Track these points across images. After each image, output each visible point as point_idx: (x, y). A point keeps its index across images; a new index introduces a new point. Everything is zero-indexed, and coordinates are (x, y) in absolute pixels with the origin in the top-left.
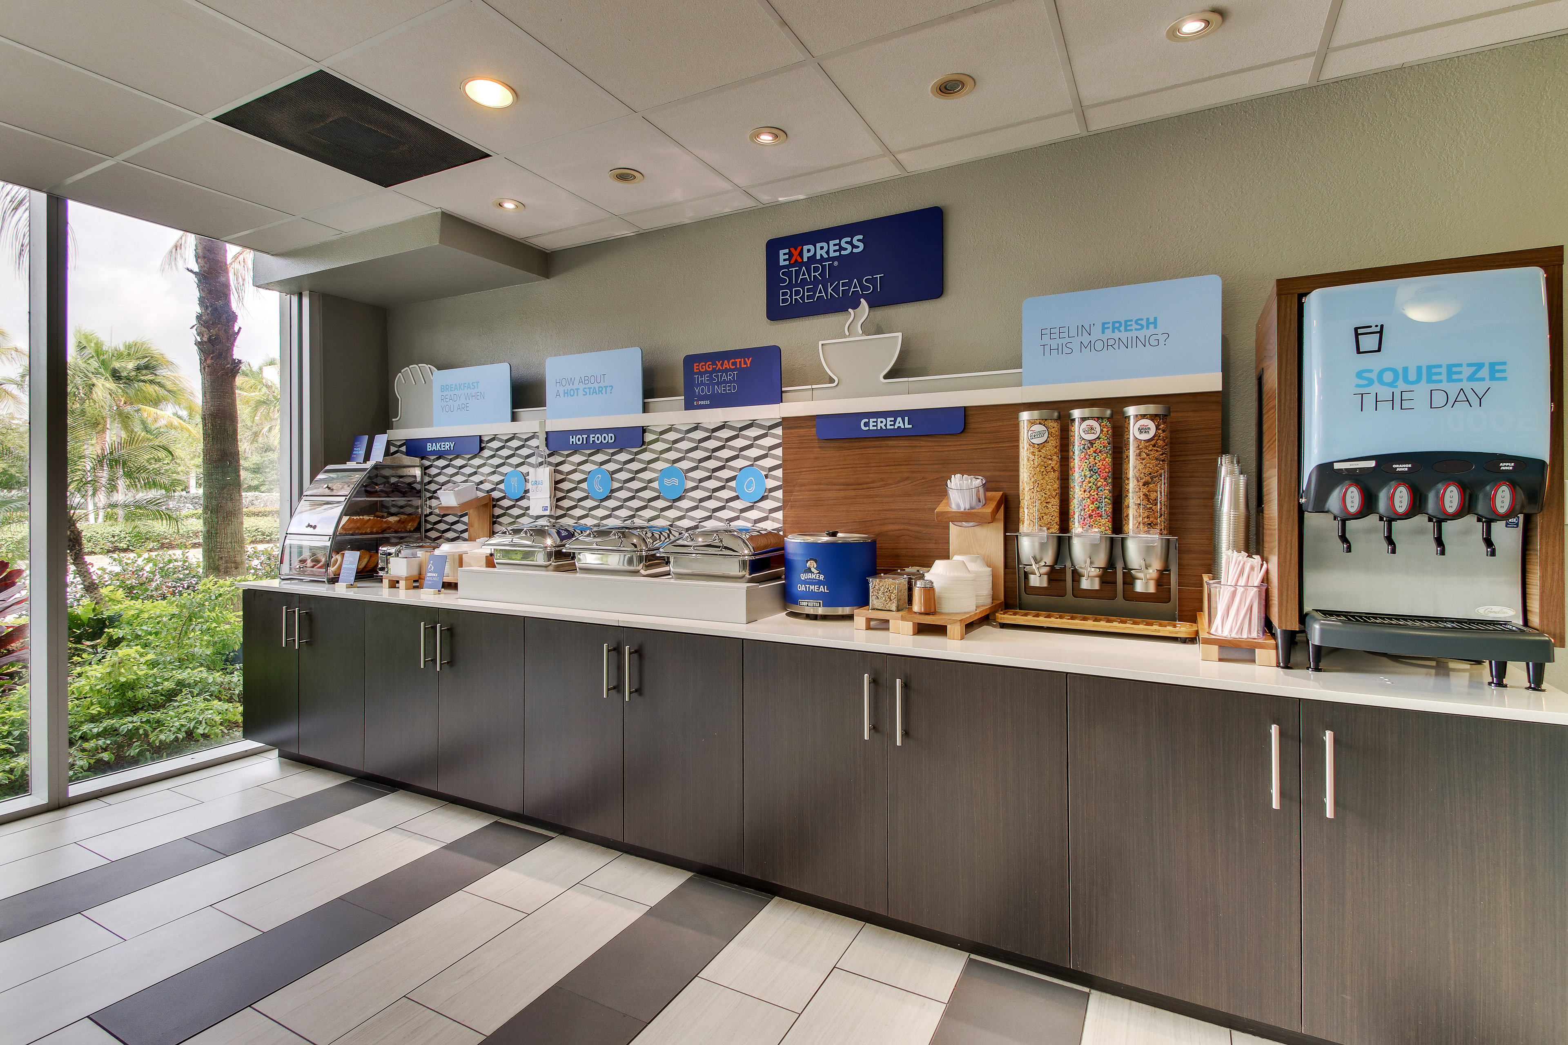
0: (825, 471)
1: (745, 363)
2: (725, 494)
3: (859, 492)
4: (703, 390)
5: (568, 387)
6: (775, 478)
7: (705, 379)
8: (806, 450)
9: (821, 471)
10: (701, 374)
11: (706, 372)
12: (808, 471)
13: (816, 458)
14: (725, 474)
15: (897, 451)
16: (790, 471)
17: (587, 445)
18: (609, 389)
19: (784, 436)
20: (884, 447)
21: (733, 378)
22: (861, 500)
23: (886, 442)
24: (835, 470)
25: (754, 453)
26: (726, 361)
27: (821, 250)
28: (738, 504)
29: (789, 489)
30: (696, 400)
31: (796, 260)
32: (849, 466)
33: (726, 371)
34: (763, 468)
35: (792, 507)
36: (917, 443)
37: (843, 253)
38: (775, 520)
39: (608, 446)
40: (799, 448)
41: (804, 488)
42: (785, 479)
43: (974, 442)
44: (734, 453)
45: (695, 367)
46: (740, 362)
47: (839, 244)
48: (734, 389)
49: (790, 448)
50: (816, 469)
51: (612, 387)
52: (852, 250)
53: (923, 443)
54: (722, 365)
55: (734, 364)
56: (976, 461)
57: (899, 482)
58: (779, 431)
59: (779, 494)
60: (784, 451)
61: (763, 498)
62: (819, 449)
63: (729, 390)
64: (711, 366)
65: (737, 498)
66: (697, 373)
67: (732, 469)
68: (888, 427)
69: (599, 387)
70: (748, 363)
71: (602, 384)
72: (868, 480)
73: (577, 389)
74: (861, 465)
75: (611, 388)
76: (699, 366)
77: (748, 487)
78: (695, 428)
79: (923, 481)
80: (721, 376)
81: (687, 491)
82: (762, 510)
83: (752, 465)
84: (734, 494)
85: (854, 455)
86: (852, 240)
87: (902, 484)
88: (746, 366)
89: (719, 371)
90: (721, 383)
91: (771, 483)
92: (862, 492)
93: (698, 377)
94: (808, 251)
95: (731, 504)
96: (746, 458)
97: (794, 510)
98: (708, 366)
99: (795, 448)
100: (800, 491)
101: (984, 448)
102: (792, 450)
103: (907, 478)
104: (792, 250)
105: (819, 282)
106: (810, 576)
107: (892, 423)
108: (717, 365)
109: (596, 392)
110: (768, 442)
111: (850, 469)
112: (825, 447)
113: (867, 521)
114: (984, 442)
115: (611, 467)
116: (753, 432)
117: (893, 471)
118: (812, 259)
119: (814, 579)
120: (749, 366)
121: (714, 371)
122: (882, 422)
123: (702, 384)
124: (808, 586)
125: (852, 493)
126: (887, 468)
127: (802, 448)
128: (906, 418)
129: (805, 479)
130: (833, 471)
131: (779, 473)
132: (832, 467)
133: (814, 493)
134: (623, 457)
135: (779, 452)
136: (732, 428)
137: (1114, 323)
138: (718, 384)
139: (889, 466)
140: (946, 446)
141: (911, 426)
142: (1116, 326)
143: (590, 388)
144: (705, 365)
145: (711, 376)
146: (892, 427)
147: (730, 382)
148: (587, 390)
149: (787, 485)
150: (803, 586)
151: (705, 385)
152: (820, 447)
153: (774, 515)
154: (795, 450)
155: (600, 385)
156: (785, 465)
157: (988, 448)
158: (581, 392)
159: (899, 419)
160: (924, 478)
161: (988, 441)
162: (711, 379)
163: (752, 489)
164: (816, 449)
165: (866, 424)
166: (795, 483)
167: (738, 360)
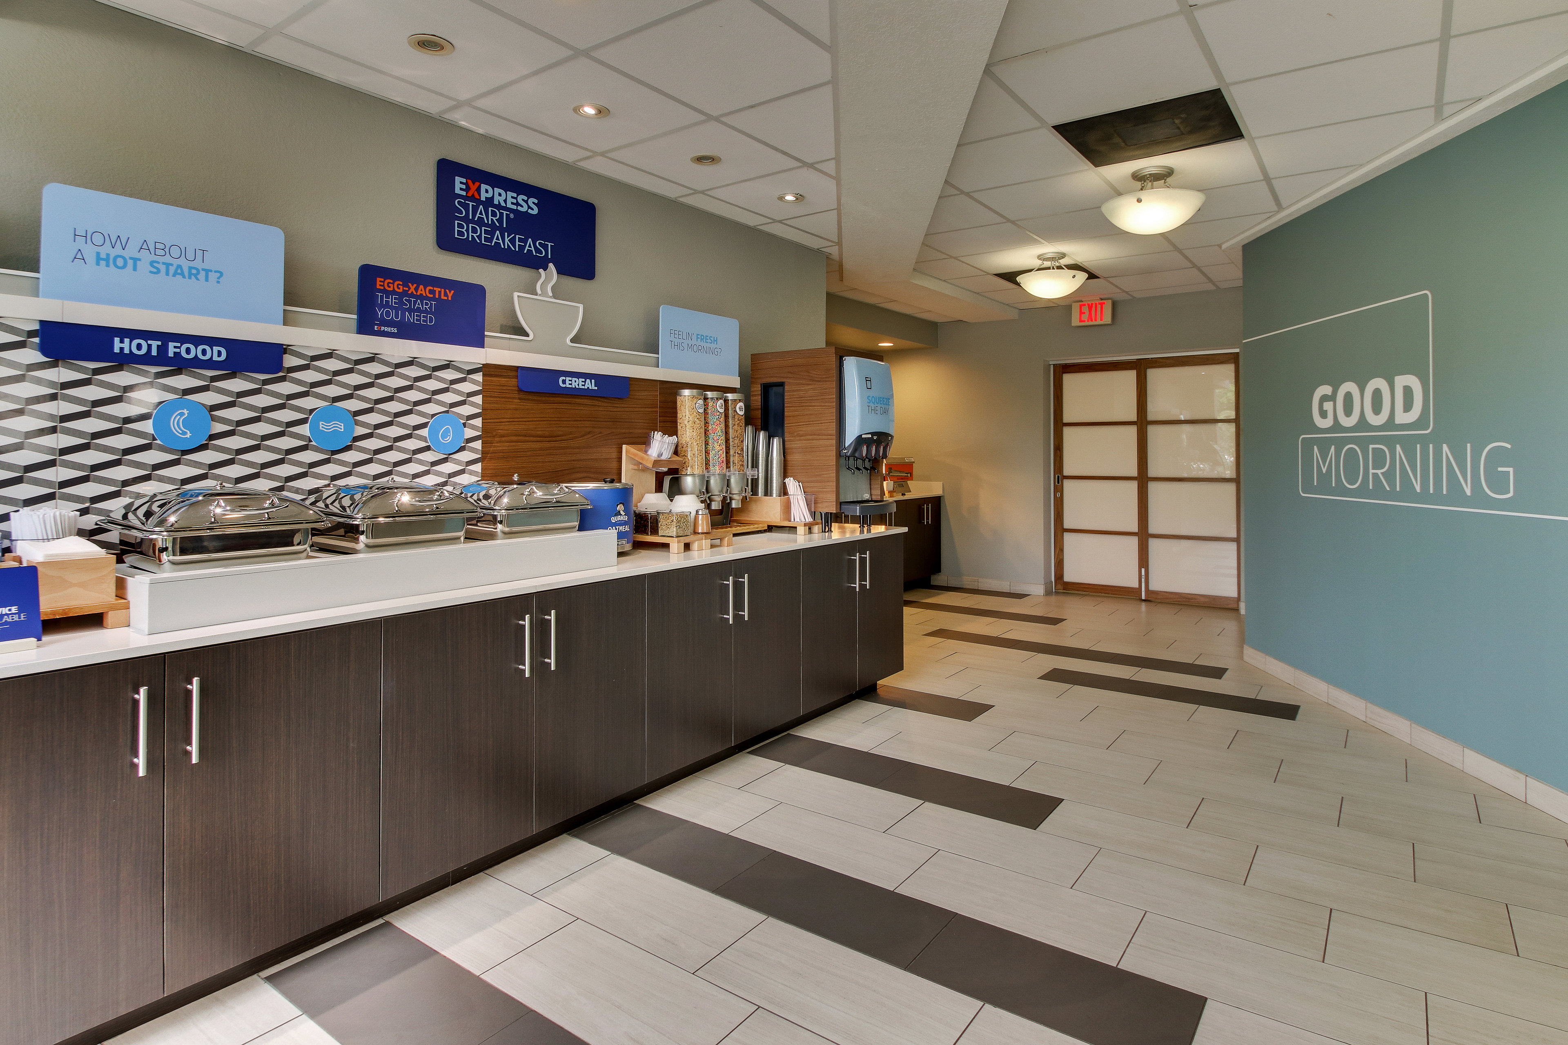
0: (524, 423)
1: (446, 295)
2: (412, 444)
3: (553, 444)
4: (388, 314)
5: (104, 251)
6: (474, 427)
7: (392, 300)
8: (507, 400)
9: (521, 423)
10: (388, 293)
11: (394, 292)
12: (508, 422)
13: (516, 409)
14: (412, 420)
15: (582, 408)
16: (490, 421)
17: (161, 359)
18: (213, 276)
19: (485, 383)
20: (574, 404)
21: (431, 308)
22: (555, 451)
23: (574, 400)
24: (532, 423)
25: (449, 398)
26: (421, 287)
27: (500, 196)
28: (429, 456)
29: (489, 439)
30: (377, 324)
31: (473, 195)
32: (545, 419)
33: (422, 298)
34: (460, 416)
35: (491, 459)
36: (596, 403)
37: (519, 208)
38: (472, 473)
39: (210, 364)
40: (499, 397)
41: (503, 439)
42: (484, 429)
43: (632, 406)
44: (424, 396)
45: (378, 283)
46: (440, 292)
47: (516, 198)
48: (431, 321)
49: (491, 397)
50: (516, 420)
51: (221, 274)
52: (528, 210)
53: (600, 403)
54: (416, 289)
55: (432, 292)
56: (633, 420)
57: (584, 435)
58: (479, 377)
59: (478, 445)
60: (485, 399)
61: (462, 449)
62: (519, 401)
63: (424, 321)
64: (401, 287)
65: (428, 448)
66: (380, 291)
67: (422, 414)
68: (581, 387)
69: (190, 268)
70: (450, 295)
71: (198, 264)
72: (560, 433)
73: (135, 260)
74: (556, 419)
75: (218, 275)
76: (383, 282)
77: (444, 437)
78: (371, 359)
79: (600, 435)
80: (415, 302)
81: (356, 439)
82: (458, 462)
83: (447, 412)
84: (423, 444)
85: (549, 409)
86: (528, 199)
87: (586, 437)
88: (446, 298)
89: (412, 295)
90: (414, 311)
91: (469, 433)
92: (556, 444)
93: (382, 297)
94: (486, 191)
95: (419, 456)
96: (440, 403)
97: (493, 461)
98: (397, 286)
99: (496, 397)
100: (500, 442)
101: (638, 411)
102: (492, 399)
103: (589, 433)
104: (470, 182)
105: (497, 228)
106: (619, 518)
107: (584, 383)
108: (410, 288)
109: (183, 274)
110: (466, 387)
111: (545, 422)
112: (525, 399)
113: (558, 471)
114: (638, 406)
115: (210, 398)
116: (449, 375)
117: (579, 425)
118: (490, 201)
119: (622, 521)
120: (450, 299)
121: (405, 293)
122: (575, 381)
123: (387, 305)
124: (617, 527)
125: (548, 445)
126: (575, 423)
127: (502, 398)
128: (593, 381)
129: (504, 430)
130: (531, 423)
131: (478, 422)
132: (531, 419)
133: (514, 444)
134: (237, 385)
135: (478, 399)
136: (423, 366)
137: (702, 335)
138: (410, 310)
139: (577, 421)
140: (615, 407)
141: (596, 388)
142: (703, 338)
143: (168, 265)
144: (393, 284)
145: (400, 299)
146: (583, 387)
147: (426, 311)
148: (163, 268)
149: (486, 435)
150: (614, 527)
151: (392, 308)
152: (520, 399)
153: (472, 467)
154: (495, 399)
155: (192, 264)
156: (483, 414)
157: (640, 411)
158: (144, 266)
159: (588, 381)
160: (600, 433)
161: (640, 406)
162: (401, 303)
163: (449, 439)
164: (516, 401)
165: (564, 382)
166: (494, 434)
167: (437, 290)
